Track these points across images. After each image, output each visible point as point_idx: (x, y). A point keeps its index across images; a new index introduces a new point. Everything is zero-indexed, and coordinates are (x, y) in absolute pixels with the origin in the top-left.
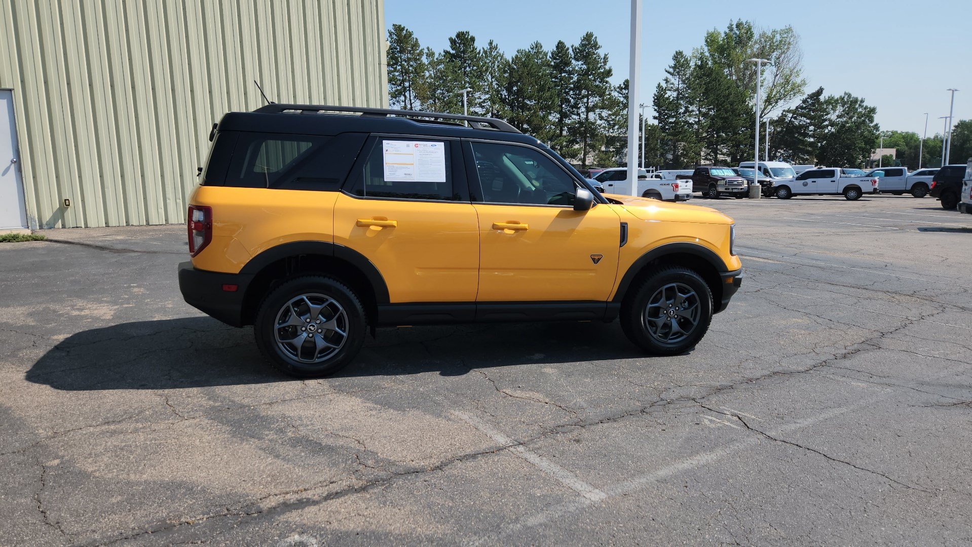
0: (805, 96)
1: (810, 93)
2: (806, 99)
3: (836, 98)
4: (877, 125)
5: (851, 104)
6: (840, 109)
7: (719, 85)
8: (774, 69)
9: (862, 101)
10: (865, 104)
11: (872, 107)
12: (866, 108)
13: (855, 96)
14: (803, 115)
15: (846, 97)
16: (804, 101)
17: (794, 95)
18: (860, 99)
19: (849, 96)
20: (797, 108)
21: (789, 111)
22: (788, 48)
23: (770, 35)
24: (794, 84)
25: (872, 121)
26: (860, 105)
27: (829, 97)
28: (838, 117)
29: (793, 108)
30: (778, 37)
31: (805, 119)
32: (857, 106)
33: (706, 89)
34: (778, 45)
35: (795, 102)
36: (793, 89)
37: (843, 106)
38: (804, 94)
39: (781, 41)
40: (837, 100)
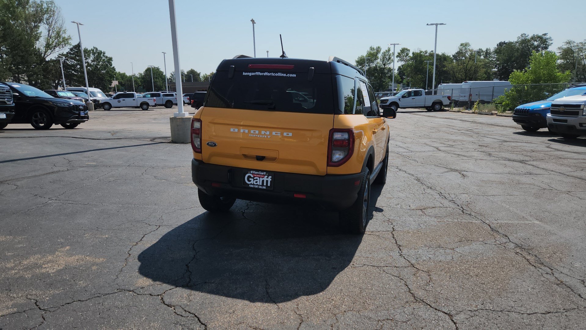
0: (72, 47)
1: (74, 45)
2: (72, 48)
3: (89, 50)
4: (114, 67)
5: (98, 55)
6: (92, 57)
7: (13, 32)
8: (47, 27)
9: (104, 53)
10: (106, 55)
11: (110, 57)
12: (107, 57)
13: (100, 50)
14: (72, 58)
15: (95, 50)
16: (71, 50)
17: (65, 45)
18: (103, 52)
19: (97, 49)
20: (67, 53)
21: (63, 55)
22: (54, 14)
23: (39, 2)
24: (64, 38)
25: (111, 65)
26: (103, 55)
27: (84, 49)
28: (92, 61)
29: (65, 53)
30: (45, 6)
31: (73, 60)
32: (102, 56)
33: (4, 34)
34: (46, 11)
35: (66, 50)
36: (63, 41)
37: (94, 55)
38: (71, 45)
39: (48, 9)
40: (90, 51)
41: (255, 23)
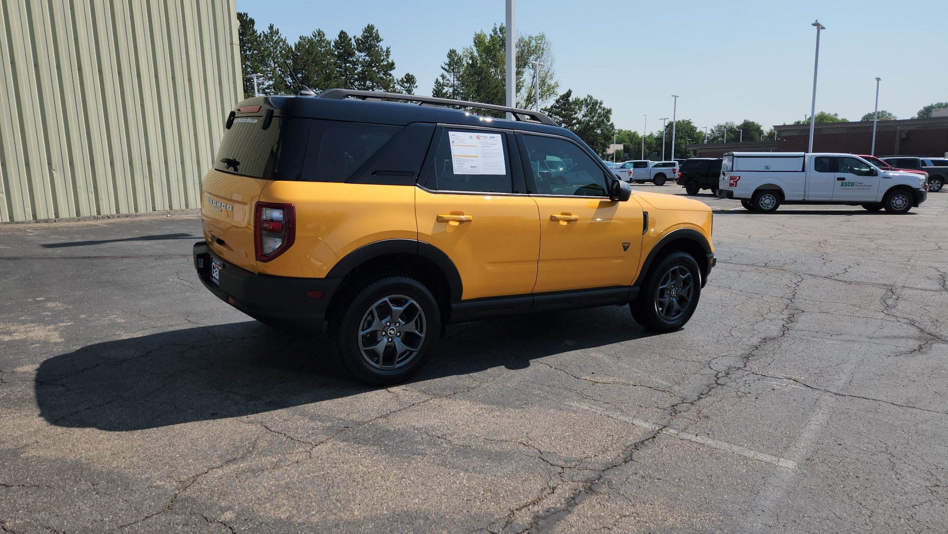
0: (558, 97)
1: (562, 95)
2: (559, 99)
3: (581, 100)
4: (612, 124)
5: (592, 105)
6: (584, 110)
7: (489, 83)
8: (532, 71)
9: (601, 103)
10: (603, 106)
11: (609, 108)
12: (604, 109)
13: (596, 99)
14: (557, 114)
15: (589, 99)
16: (557, 102)
17: (550, 96)
18: (599, 101)
19: (591, 98)
20: (552, 107)
21: (546, 110)
22: (542, 53)
23: (527, 40)
24: (549, 85)
25: (609, 121)
26: (599, 107)
27: (576, 99)
28: (584, 116)
29: (549, 107)
30: (534, 43)
31: (558, 117)
32: (597, 107)
33: (478, 87)
34: (534, 50)
35: (550, 102)
36: (548, 90)
37: (587, 107)
38: (557, 95)
39: (536, 47)
40: (582, 102)
41: (823, 28)
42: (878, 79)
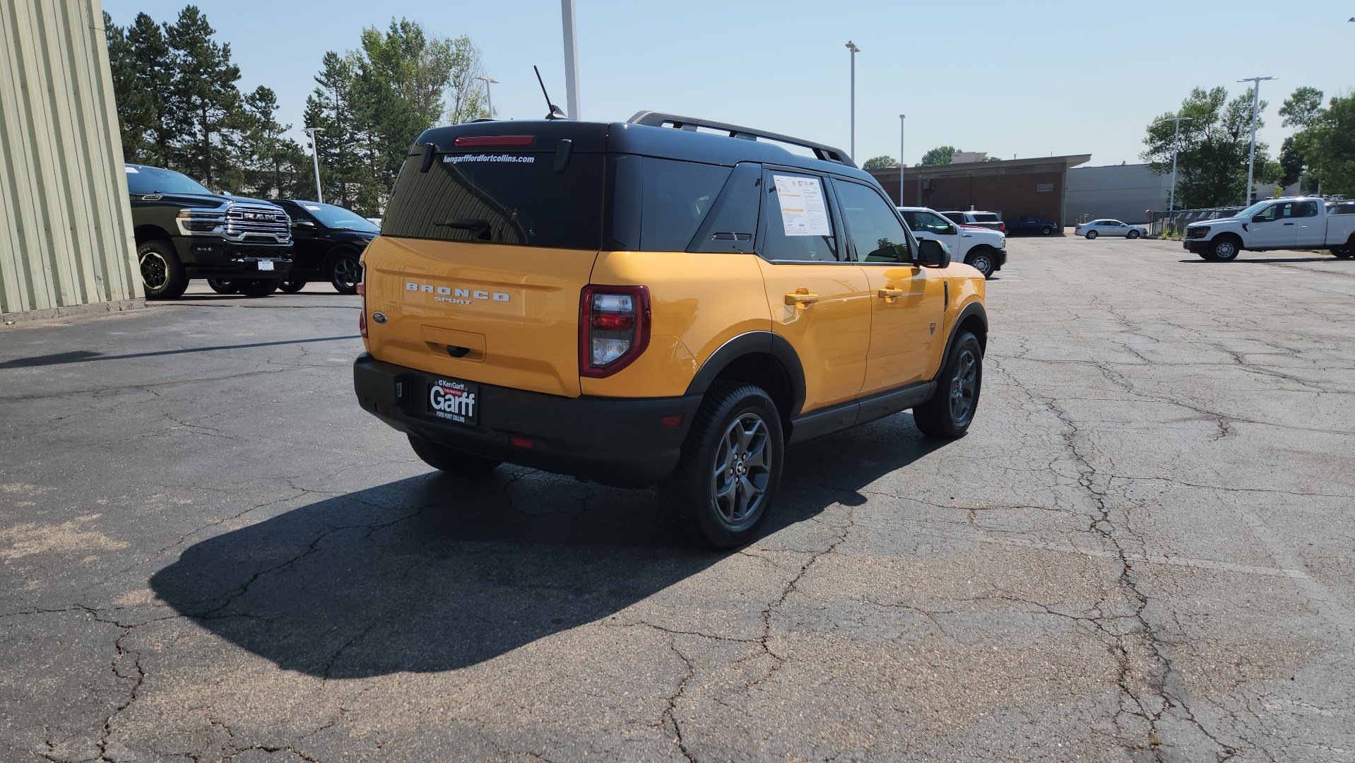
42: (902, 117)
